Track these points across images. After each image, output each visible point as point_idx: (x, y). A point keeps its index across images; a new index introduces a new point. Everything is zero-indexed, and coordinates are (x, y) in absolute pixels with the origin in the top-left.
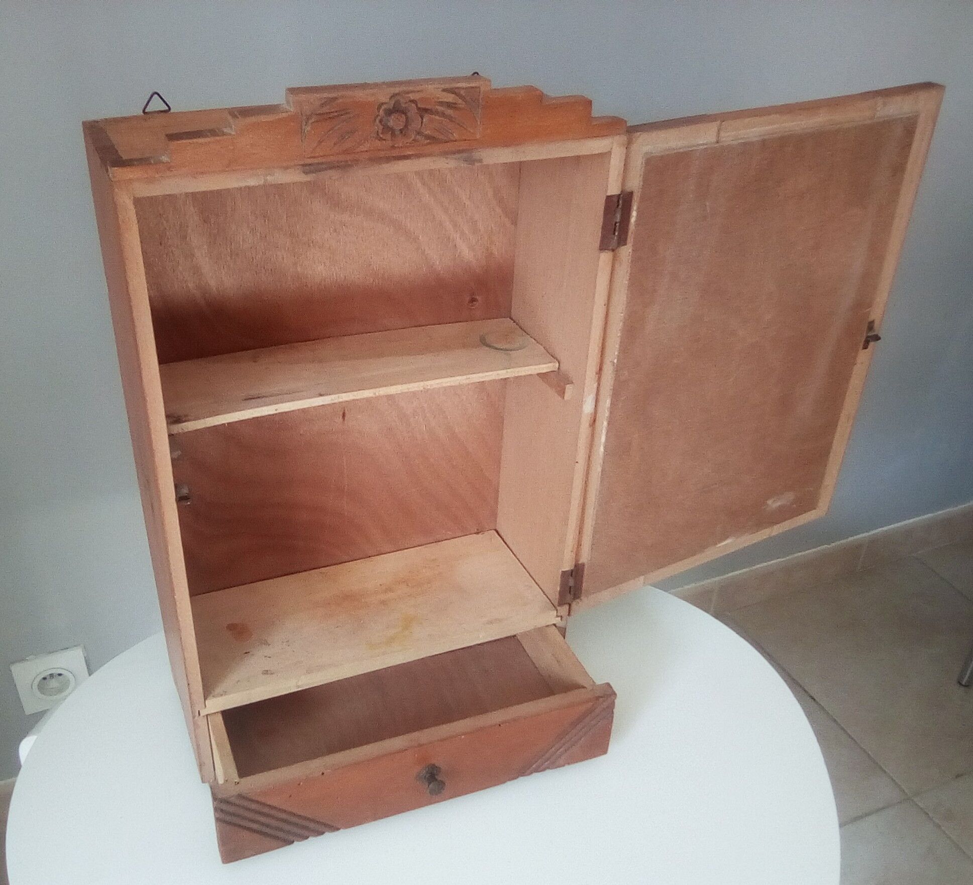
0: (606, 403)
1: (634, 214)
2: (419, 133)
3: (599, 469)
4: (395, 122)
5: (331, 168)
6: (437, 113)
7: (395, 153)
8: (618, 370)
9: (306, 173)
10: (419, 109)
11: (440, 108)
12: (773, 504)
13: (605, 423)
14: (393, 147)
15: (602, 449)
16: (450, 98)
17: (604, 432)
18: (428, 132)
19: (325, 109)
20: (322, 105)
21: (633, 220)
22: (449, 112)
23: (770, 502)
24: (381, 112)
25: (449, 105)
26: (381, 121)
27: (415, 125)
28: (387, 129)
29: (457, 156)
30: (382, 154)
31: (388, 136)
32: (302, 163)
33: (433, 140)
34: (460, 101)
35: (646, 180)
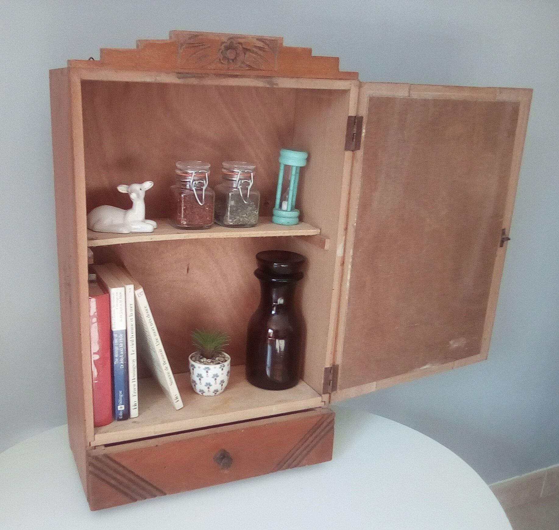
0: (350, 252)
1: (364, 131)
2: (243, 63)
3: (347, 298)
4: (230, 54)
5: (193, 77)
6: (253, 52)
7: (230, 73)
8: (357, 231)
9: (179, 78)
10: (244, 48)
11: (255, 49)
12: (454, 344)
13: (350, 266)
14: (228, 69)
15: (348, 284)
16: (260, 44)
17: (349, 272)
18: (248, 63)
19: (192, 41)
20: (190, 38)
21: (363, 135)
22: (260, 52)
23: (451, 342)
24: (223, 47)
25: (260, 48)
26: (222, 52)
27: (241, 57)
28: (225, 58)
29: (264, 80)
30: (222, 72)
31: (225, 62)
32: (177, 71)
33: (251, 68)
34: (266, 47)
35: (370, 110)
